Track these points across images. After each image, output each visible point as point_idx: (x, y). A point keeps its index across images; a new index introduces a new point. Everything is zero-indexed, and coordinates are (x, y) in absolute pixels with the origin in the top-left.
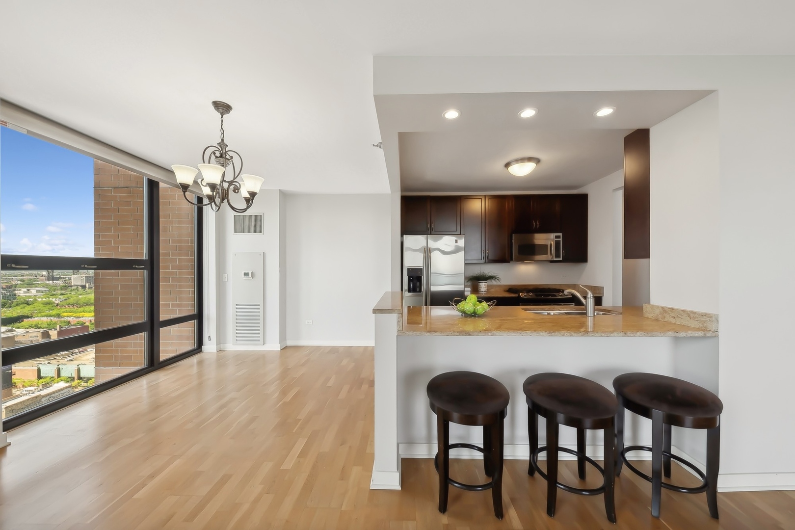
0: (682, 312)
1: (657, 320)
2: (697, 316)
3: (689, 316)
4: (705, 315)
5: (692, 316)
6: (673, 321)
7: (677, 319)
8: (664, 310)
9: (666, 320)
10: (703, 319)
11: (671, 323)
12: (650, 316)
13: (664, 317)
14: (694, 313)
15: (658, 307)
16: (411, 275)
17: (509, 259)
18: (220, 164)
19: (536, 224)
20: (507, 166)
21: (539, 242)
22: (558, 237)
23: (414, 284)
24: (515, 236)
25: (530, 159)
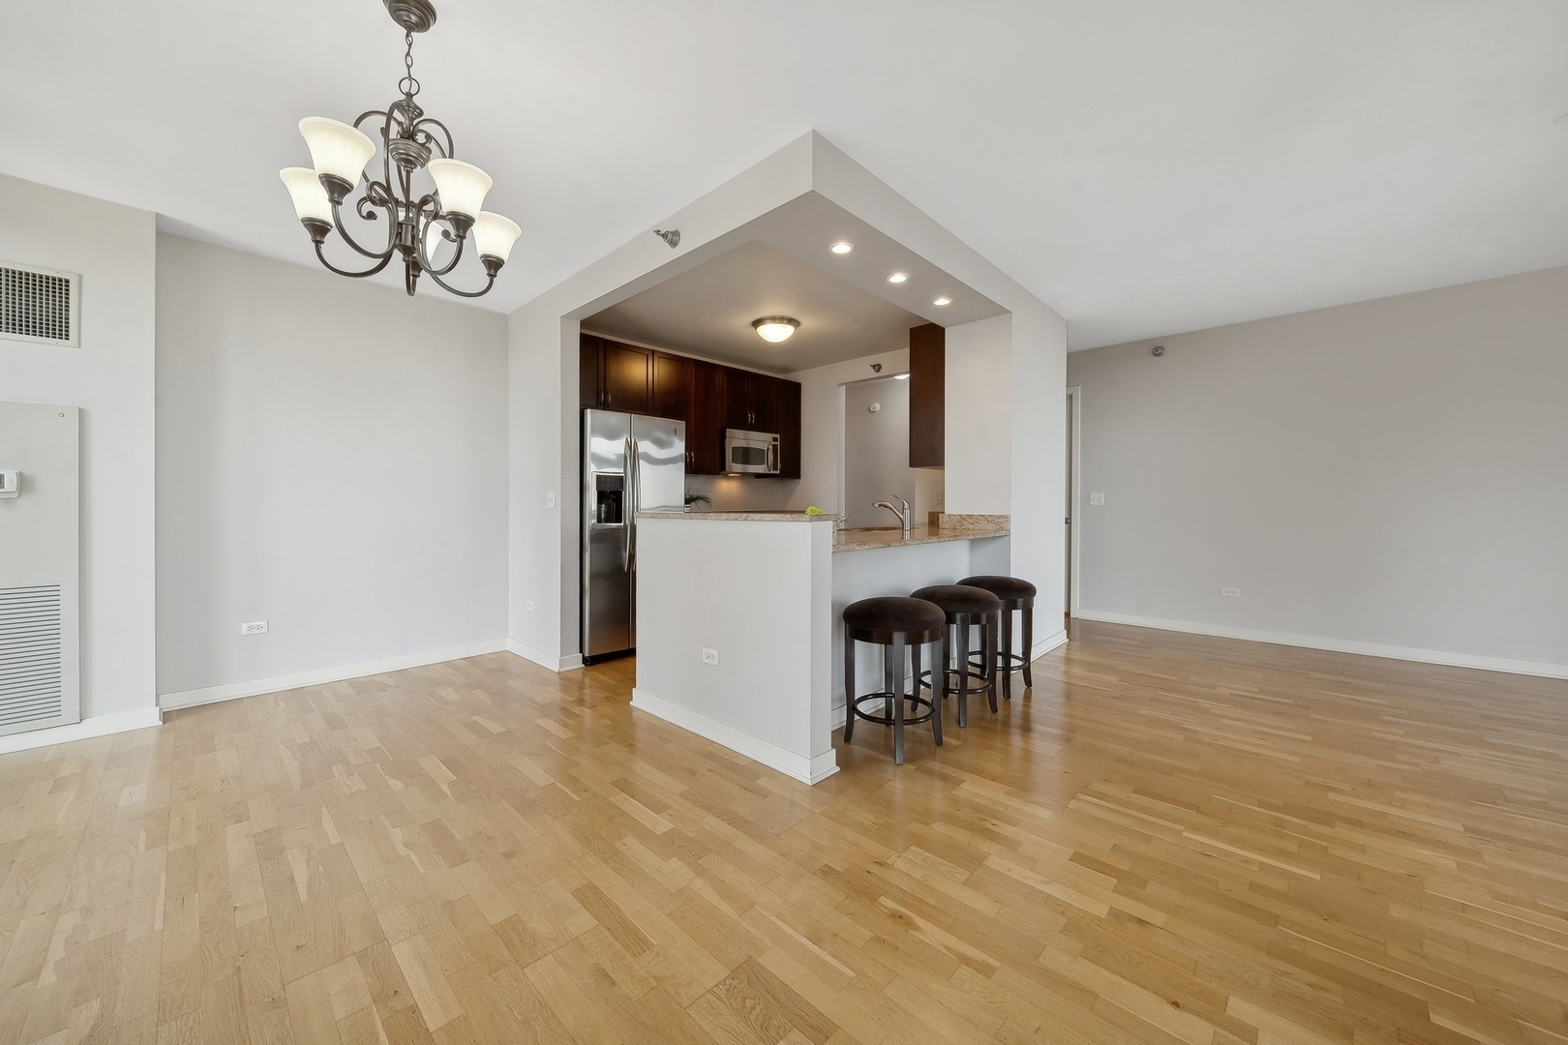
0: (980, 517)
1: (955, 527)
2: (994, 519)
3: (987, 520)
4: (1002, 516)
5: (989, 520)
6: (971, 527)
7: (975, 524)
8: (963, 517)
9: (964, 525)
10: (1000, 520)
11: (969, 530)
12: (947, 526)
13: (963, 523)
14: (991, 516)
15: (956, 516)
16: (603, 488)
17: (718, 469)
18: (403, 156)
19: (751, 417)
20: (757, 323)
21: (754, 445)
22: (775, 440)
23: (608, 507)
24: (729, 432)
25: (790, 321)
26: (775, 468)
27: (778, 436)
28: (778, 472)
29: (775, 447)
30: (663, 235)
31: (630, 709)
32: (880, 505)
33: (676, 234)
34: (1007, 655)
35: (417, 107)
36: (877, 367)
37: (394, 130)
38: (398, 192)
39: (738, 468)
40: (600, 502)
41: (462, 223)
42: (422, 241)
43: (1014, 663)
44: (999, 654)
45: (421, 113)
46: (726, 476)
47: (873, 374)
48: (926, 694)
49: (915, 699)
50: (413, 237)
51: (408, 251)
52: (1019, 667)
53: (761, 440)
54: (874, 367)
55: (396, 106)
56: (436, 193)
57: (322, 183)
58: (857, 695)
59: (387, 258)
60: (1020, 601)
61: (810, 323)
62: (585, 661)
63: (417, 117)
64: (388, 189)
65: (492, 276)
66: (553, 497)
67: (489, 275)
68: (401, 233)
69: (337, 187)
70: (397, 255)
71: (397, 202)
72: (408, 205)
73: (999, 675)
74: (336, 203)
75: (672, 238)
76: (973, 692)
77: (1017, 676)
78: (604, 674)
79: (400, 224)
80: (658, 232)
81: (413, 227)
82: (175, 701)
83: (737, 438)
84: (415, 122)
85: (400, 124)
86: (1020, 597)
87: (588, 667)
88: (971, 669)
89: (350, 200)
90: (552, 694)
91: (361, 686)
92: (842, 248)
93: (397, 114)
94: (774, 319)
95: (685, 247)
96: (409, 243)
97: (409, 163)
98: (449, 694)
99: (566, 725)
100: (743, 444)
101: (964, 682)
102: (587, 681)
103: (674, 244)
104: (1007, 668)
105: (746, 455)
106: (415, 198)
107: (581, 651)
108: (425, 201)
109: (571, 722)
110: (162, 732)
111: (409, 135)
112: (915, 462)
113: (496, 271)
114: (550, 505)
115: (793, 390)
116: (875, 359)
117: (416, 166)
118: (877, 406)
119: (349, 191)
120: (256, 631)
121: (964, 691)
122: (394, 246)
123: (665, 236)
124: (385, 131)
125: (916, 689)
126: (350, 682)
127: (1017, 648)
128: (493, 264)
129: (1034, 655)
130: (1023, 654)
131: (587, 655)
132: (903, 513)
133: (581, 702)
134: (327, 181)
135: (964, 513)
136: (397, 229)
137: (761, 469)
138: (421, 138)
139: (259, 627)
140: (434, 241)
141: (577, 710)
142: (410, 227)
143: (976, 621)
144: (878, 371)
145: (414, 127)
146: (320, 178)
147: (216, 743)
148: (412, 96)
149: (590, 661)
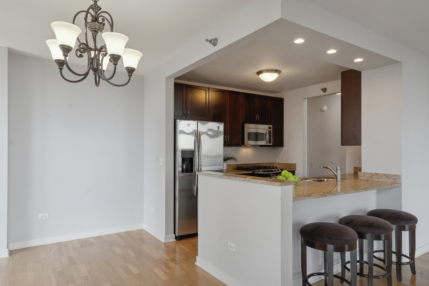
0: (383, 175)
1: (368, 181)
2: (391, 176)
3: (387, 177)
4: (396, 175)
5: (388, 177)
6: (377, 180)
7: (380, 179)
8: (372, 175)
9: (373, 180)
10: (395, 178)
11: (376, 181)
12: (363, 178)
13: (372, 179)
14: (390, 175)
15: (368, 173)
16: (184, 157)
17: (241, 143)
18: (93, 29)
19: (258, 117)
20: (259, 73)
21: (260, 131)
22: (270, 128)
23: (187, 165)
24: (246, 125)
25: (276, 71)
26: (270, 142)
27: (271, 126)
28: (271, 144)
29: (270, 132)
30: (209, 41)
31: (196, 266)
32: (324, 167)
33: (216, 40)
34: (399, 254)
35: (98, 7)
36: (324, 90)
37: (89, 19)
38: (91, 45)
39: (252, 143)
40: (183, 163)
41: (115, 59)
42: (101, 65)
43: (405, 260)
44: (394, 253)
45: (100, 9)
46: (246, 146)
47: (322, 93)
48: (348, 275)
49: (342, 278)
50: (97, 64)
51: (95, 70)
52: (407, 263)
53: (263, 129)
54: (322, 90)
55: (91, 7)
56: (105, 45)
57: (60, 48)
58: (308, 273)
59: (86, 75)
60: (407, 227)
61: (286, 71)
62: (176, 238)
63: (99, 11)
64: (87, 45)
65: (130, 76)
66: (162, 160)
67: (129, 76)
68: (92, 63)
69: (66, 49)
70: (91, 72)
71: (91, 49)
72: (95, 49)
73: (394, 267)
74: (65, 56)
75: (214, 42)
76: (377, 277)
77: (406, 270)
78: (184, 245)
79: (92, 59)
80: (207, 40)
81: (97, 59)
82: (14, 246)
83: (251, 128)
84: (98, 13)
85: (92, 16)
86: (407, 224)
87: (178, 241)
88: (375, 261)
89: (72, 54)
90: (160, 255)
91: (84, 243)
92: (299, 41)
93: (91, 11)
94: (268, 71)
95: (220, 46)
96: (95, 67)
97: (95, 32)
98: (118, 251)
99: (165, 273)
100: (254, 131)
101: (371, 270)
102: (177, 249)
103: (215, 44)
104: (399, 264)
105: (256, 136)
106: (98, 47)
107: (174, 233)
108: (101, 48)
109: (167, 271)
110: (9, 260)
111: (95, 19)
112: (344, 143)
113: (132, 74)
114: (161, 164)
115: (279, 102)
116: (323, 86)
117: (98, 32)
118: (325, 108)
119: (71, 50)
120: (44, 218)
121: (370, 276)
122: (90, 69)
123: (210, 41)
124: (86, 19)
125: (343, 272)
126: (80, 241)
127: (406, 250)
128: (131, 71)
129: (418, 254)
130: (410, 255)
131: (177, 235)
132: (336, 172)
133: (173, 260)
134: (62, 48)
135: (373, 172)
136: (91, 61)
137: (263, 143)
138: (100, 20)
139: (45, 216)
140: (106, 63)
141: (172, 265)
142: (96, 60)
143: (378, 238)
144: (325, 91)
145: (98, 15)
146: (60, 46)
147: (27, 268)
148: (97, 2)
149: (179, 238)
